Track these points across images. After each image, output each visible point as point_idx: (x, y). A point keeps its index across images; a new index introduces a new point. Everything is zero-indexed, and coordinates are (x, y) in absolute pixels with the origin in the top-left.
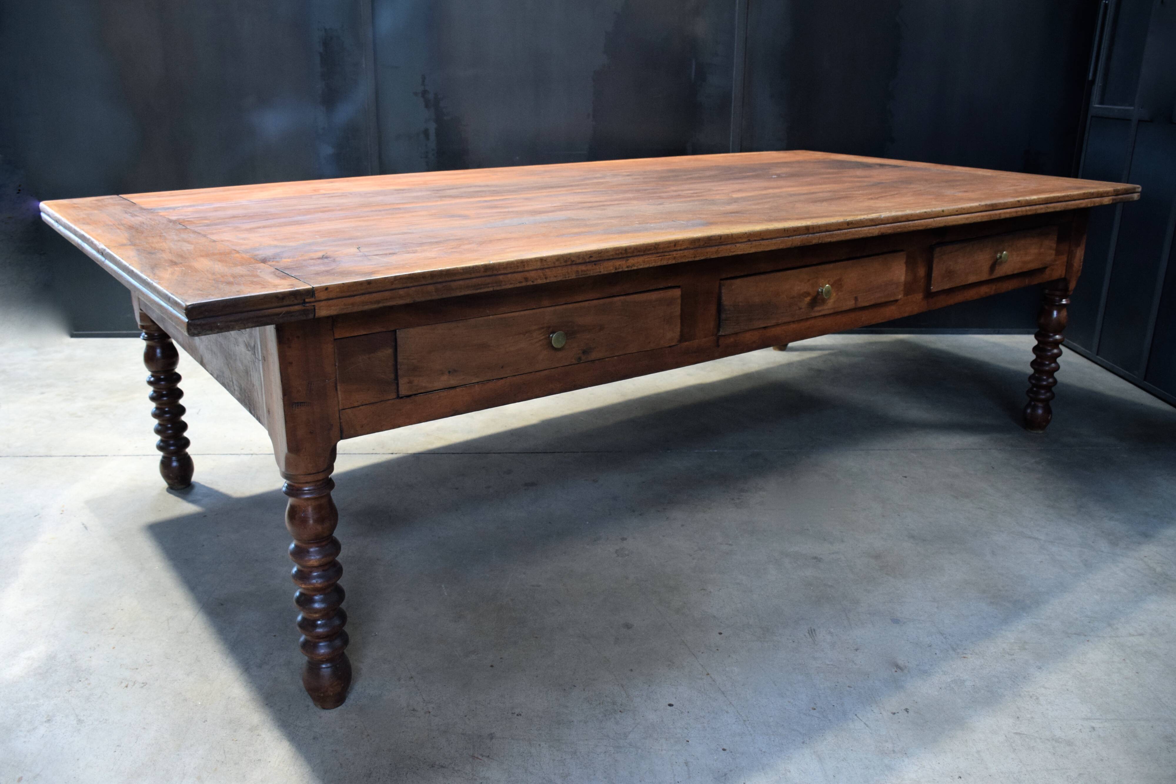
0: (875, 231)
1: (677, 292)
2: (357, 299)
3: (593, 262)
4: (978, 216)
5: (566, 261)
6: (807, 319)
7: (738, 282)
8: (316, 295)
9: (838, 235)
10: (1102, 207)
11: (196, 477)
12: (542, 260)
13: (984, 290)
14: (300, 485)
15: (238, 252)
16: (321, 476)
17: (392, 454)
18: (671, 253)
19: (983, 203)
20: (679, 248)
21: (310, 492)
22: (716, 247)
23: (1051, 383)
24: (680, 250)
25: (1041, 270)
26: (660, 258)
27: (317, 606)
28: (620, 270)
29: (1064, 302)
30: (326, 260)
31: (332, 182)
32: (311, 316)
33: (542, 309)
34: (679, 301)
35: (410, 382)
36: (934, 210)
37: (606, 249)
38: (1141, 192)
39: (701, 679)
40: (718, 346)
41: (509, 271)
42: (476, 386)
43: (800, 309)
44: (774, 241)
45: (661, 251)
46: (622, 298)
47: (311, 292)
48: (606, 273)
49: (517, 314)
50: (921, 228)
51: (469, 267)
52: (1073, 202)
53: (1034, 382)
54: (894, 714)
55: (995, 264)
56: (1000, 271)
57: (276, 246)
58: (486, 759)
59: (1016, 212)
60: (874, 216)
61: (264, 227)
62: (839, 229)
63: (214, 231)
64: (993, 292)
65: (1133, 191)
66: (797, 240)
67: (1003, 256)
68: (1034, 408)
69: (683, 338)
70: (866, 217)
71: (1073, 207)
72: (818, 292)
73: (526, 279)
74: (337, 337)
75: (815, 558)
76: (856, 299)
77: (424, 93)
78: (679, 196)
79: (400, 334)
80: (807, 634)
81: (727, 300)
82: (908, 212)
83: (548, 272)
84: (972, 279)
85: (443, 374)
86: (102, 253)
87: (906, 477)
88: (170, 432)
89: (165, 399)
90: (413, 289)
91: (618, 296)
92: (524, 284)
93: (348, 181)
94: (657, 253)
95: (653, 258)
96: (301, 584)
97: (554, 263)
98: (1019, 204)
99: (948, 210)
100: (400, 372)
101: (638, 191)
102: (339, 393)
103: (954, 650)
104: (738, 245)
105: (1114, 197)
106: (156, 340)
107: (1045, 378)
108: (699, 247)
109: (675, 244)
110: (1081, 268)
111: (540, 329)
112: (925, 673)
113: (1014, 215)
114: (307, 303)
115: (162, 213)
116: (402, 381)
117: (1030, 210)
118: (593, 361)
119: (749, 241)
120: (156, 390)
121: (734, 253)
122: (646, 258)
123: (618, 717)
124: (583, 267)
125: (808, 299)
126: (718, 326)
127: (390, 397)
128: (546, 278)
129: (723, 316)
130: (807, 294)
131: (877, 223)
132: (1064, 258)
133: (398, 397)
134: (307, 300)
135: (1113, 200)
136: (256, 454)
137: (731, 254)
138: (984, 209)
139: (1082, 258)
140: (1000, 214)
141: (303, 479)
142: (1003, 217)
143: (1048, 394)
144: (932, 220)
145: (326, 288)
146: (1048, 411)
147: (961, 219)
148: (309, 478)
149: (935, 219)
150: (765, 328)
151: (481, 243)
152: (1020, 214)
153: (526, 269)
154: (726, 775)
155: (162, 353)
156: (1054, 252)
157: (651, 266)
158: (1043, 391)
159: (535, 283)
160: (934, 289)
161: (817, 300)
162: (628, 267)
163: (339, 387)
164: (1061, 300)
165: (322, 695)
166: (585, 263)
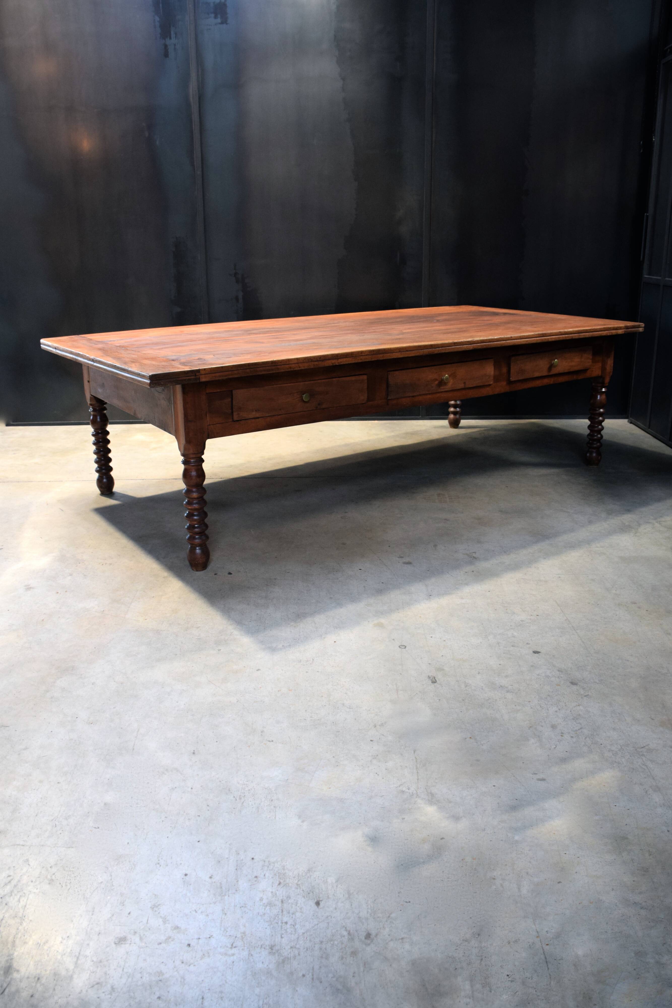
0: (471, 347)
1: (365, 377)
2: (217, 374)
3: (322, 360)
4: (534, 340)
5: (308, 360)
6: (437, 393)
7: (397, 372)
8: (201, 372)
9: (449, 349)
10: (617, 336)
11: (116, 489)
12: (297, 359)
13: (546, 381)
14: (190, 459)
15: (159, 358)
16: (199, 455)
17: (221, 478)
18: (360, 357)
19: (537, 333)
20: (363, 355)
21: (194, 462)
22: (383, 355)
23: (599, 437)
24: (364, 356)
25: (585, 371)
26: (354, 359)
27: (196, 518)
28: (335, 364)
29: (604, 390)
30: (201, 360)
31: (188, 327)
32: (198, 381)
33: (298, 383)
34: (366, 381)
35: (238, 414)
36: (506, 336)
37: (328, 355)
38: (645, 327)
41: (283, 364)
42: (268, 418)
43: (432, 387)
44: (413, 352)
45: (354, 356)
46: (337, 379)
47: (198, 371)
48: (328, 365)
49: (286, 385)
50: (498, 346)
51: (265, 362)
52: (597, 333)
53: (589, 437)
54: (467, 572)
55: (551, 366)
56: (554, 371)
57: (175, 355)
59: (559, 338)
60: (470, 340)
61: (165, 348)
62: (449, 346)
63: (142, 350)
64: (552, 383)
65: (639, 327)
66: (426, 351)
67: (555, 362)
68: (591, 453)
69: (369, 399)
70: (465, 340)
71: (597, 335)
72: (442, 379)
73: (290, 368)
74: (208, 392)
75: (446, 519)
76: (465, 383)
77: (236, 274)
78: (375, 332)
79: (234, 392)
80: (433, 546)
81: (391, 382)
82: (490, 338)
83: (300, 365)
84: (537, 374)
85: (253, 411)
87: (507, 487)
88: (103, 462)
89: (101, 444)
90: (241, 371)
91: (335, 378)
92: (289, 370)
93: (197, 327)
94: (353, 357)
95: (351, 359)
97: (304, 361)
98: (561, 334)
99: (514, 337)
100: (234, 410)
101: (353, 330)
102: (208, 417)
103: (505, 552)
104: (394, 354)
105: (625, 330)
106: (98, 412)
107: (596, 434)
108: (374, 354)
109: (361, 353)
110: (612, 370)
111: (297, 392)
112: (486, 559)
113: (558, 339)
114: (198, 375)
115: (110, 343)
116: (235, 414)
117: (568, 337)
118: (323, 409)
119: (400, 351)
120: (97, 439)
121: (392, 358)
122: (347, 359)
124: (316, 363)
125: (437, 382)
126: (388, 395)
127: (230, 421)
128: (299, 367)
129: (390, 389)
130: (436, 380)
131: (471, 343)
132: (600, 365)
133: (233, 421)
134: (197, 374)
137: (390, 358)
138: (538, 336)
139: (612, 365)
140: (548, 339)
141: (192, 456)
142: (550, 340)
143: (598, 444)
144: (505, 341)
145: (205, 369)
146: (599, 454)
147: (524, 341)
148: (194, 456)
149: (507, 341)
150: (413, 396)
151: (270, 353)
152: (561, 339)
153: (291, 363)
154: (382, 590)
155: (100, 418)
156: (591, 361)
157: (350, 363)
158: (596, 443)
159: (295, 369)
160: (512, 379)
161: (442, 383)
162: (338, 363)
163: (208, 415)
164: (602, 389)
165: (197, 563)
166: (317, 361)
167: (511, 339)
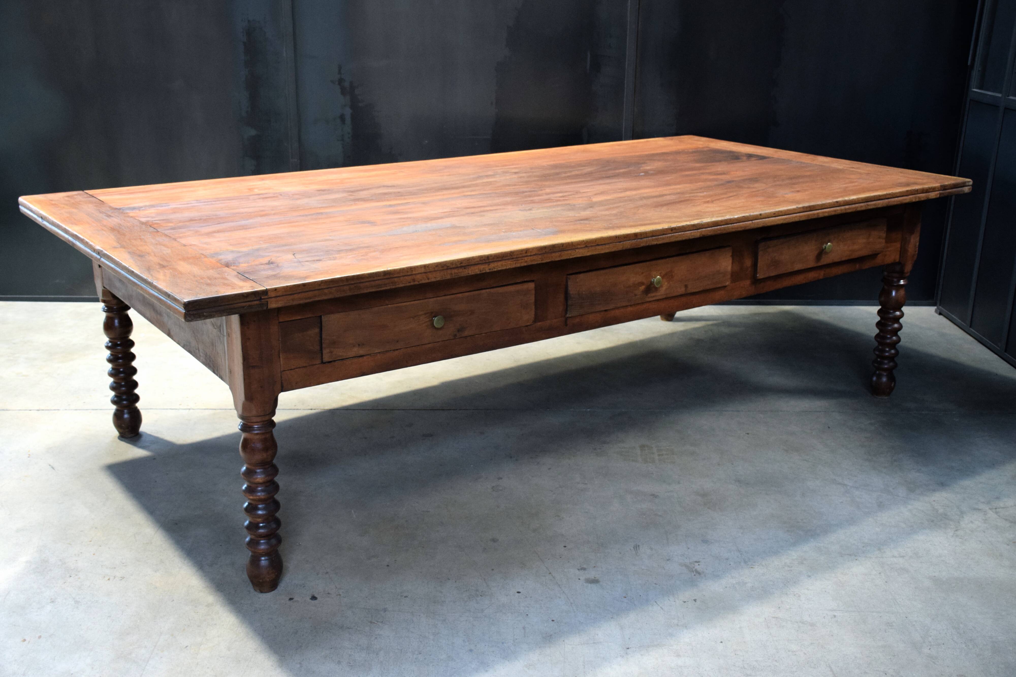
0: (696, 234)
1: (532, 286)
2: (296, 296)
3: (464, 266)
4: (796, 217)
5: (443, 267)
6: (643, 303)
7: (582, 276)
8: (269, 294)
9: (663, 239)
11: (144, 428)
12: (425, 266)
13: (812, 276)
14: (252, 424)
15: (206, 256)
16: (267, 418)
17: (312, 409)
18: (523, 258)
19: (801, 206)
20: (529, 254)
21: (259, 429)
22: (560, 253)
23: (893, 354)
24: (530, 256)
25: (874, 256)
26: (514, 262)
27: (260, 512)
28: (484, 272)
29: (902, 282)
30: (272, 266)
31: (263, 179)
32: (265, 308)
33: (426, 300)
34: (533, 292)
35: (331, 352)
36: (752, 214)
37: (473, 257)
38: (973, 185)
39: (545, 576)
40: (567, 325)
41: (401, 274)
42: (378, 355)
43: (636, 295)
44: (607, 246)
45: (515, 257)
46: (487, 290)
47: (265, 292)
48: (473, 274)
49: (408, 303)
50: (739, 229)
51: (373, 273)
52: (896, 199)
53: (877, 353)
54: (685, 602)
55: (821, 253)
56: (825, 260)
57: (232, 252)
58: (380, 624)
59: (835, 211)
60: (696, 222)
61: (218, 232)
62: (663, 234)
63: (181, 235)
64: (821, 277)
65: (963, 185)
66: (628, 245)
67: (827, 246)
68: (879, 377)
69: (537, 319)
70: (688, 223)
71: (895, 203)
72: (651, 282)
73: (414, 280)
74: (281, 320)
75: (653, 495)
76: (686, 286)
77: (341, 81)
78: (549, 200)
79: (324, 319)
80: (632, 548)
81: (572, 290)
82: (728, 217)
83: (430, 275)
84: (798, 267)
85: (354, 346)
86: (99, 252)
87: (748, 434)
88: (124, 389)
89: (121, 361)
90: (334, 289)
91: (484, 289)
92: (412, 284)
93: (276, 178)
94: (513, 259)
95: (509, 263)
96: (250, 496)
97: (434, 268)
98: (838, 204)
99: (766, 213)
100: (324, 346)
101: (517, 193)
102: (281, 359)
103: (745, 562)
104: (577, 250)
105: (941, 192)
106: (115, 312)
107: (887, 349)
108: (546, 253)
109: (526, 252)
110: (917, 252)
111: (425, 314)
112: (716, 576)
113: (833, 213)
114: (263, 299)
115: (132, 214)
116: (325, 352)
117: (848, 209)
118: (466, 337)
119: (586, 246)
120: (113, 353)
122: (503, 263)
123: (478, 599)
124: (456, 271)
125: (642, 288)
126: (566, 311)
127: (317, 363)
128: (428, 279)
129: (570, 302)
130: (642, 284)
131: (698, 227)
132: (898, 245)
133: (323, 363)
134: (263, 297)
135: (940, 194)
136: (193, 409)
137: (571, 257)
138: (802, 210)
139: (918, 244)
140: (818, 213)
141: (255, 420)
142: (821, 215)
143: (891, 364)
144: (751, 222)
145: (276, 289)
146: (892, 378)
147: (779, 220)
148: (259, 419)
149: (753, 221)
150: (606, 311)
151: (383, 251)
152: (839, 212)
153: (414, 273)
154: (551, 635)
155: (120, 323)
156: (884, 241)
157: (507, 268)
158: (886, 362)
159: (421, 282)
160: (760, 276)
161: (650, 288)
162: (490, 269)
163: (281, 356)
164: (899, 281)
165: (261, 581)
166: (457, 267)
167: (760, 217)
